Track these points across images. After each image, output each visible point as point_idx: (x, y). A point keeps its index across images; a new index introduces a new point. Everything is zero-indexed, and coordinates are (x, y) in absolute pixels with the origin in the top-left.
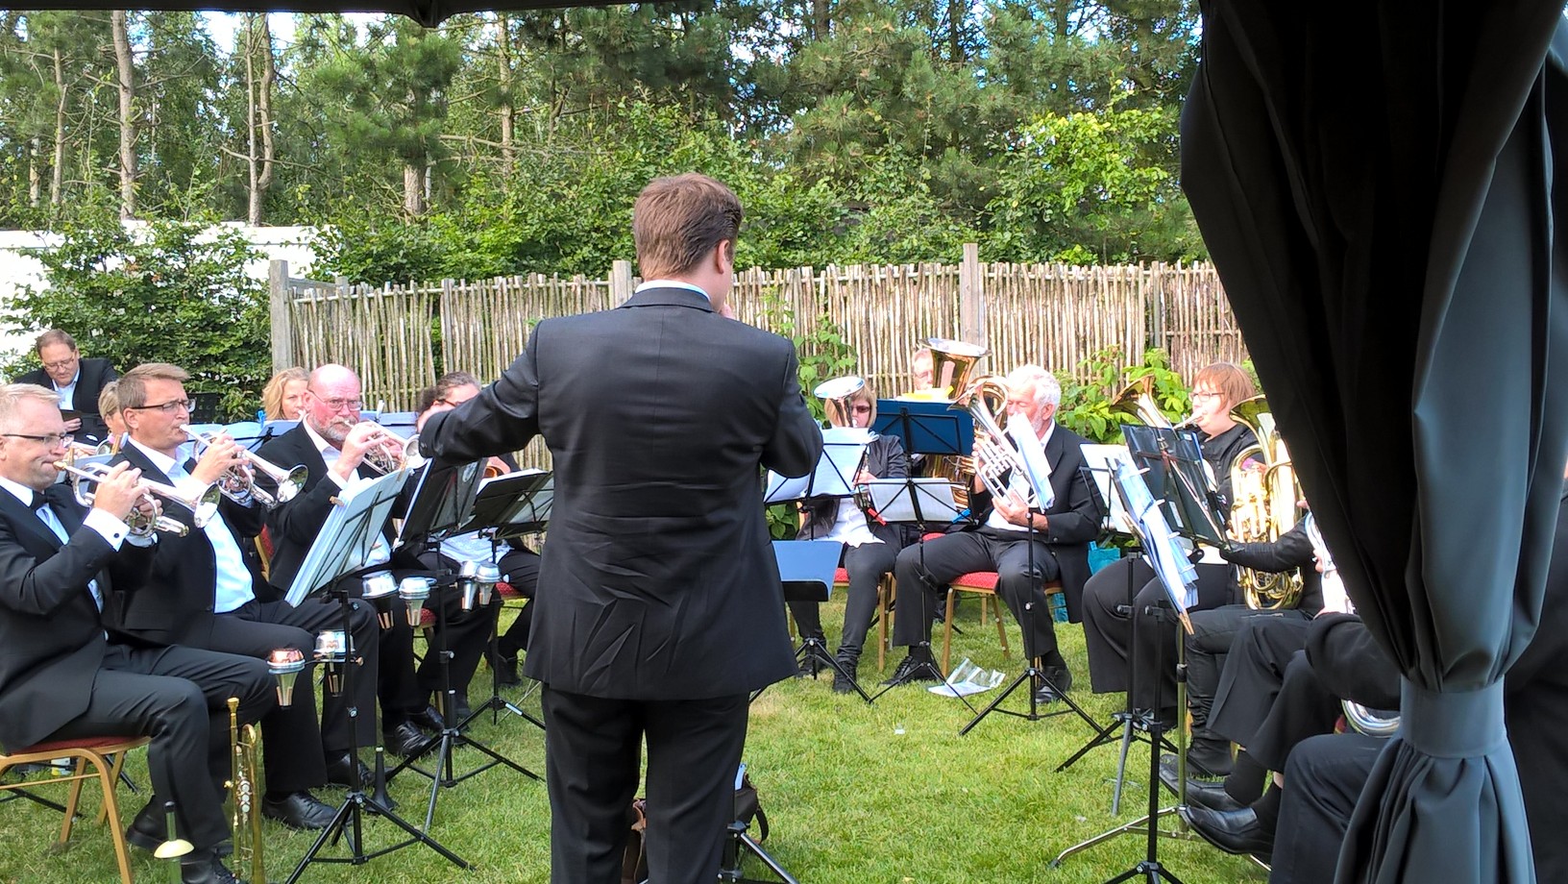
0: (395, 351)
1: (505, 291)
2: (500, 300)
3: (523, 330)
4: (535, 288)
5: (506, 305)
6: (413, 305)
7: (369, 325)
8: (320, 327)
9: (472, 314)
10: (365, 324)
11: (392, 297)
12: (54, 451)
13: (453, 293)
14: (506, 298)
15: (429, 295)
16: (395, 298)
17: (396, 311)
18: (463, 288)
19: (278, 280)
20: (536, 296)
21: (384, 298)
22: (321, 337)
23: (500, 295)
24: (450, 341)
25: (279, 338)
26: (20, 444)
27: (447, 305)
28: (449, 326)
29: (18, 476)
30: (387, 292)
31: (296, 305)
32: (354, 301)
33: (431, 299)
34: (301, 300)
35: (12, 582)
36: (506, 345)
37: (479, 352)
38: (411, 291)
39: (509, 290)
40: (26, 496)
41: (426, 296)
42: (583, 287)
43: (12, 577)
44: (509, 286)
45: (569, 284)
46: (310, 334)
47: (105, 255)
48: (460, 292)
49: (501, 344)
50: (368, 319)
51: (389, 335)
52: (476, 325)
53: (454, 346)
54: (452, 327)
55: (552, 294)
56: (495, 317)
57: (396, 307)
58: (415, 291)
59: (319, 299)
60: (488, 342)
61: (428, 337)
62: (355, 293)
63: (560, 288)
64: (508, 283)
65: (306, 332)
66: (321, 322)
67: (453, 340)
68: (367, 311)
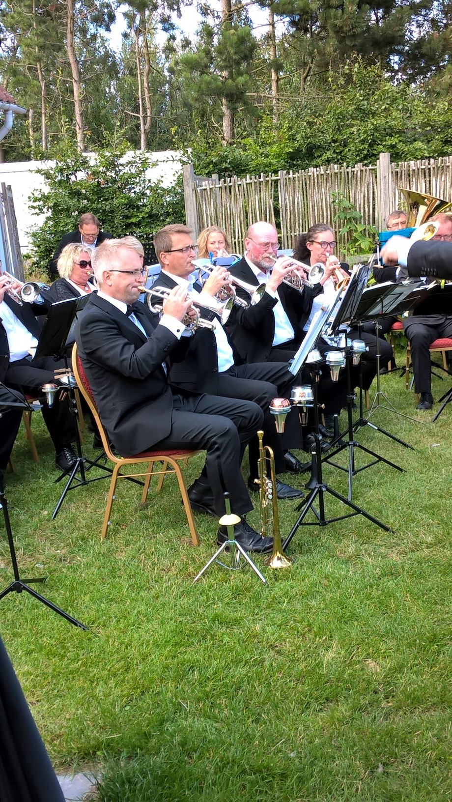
0: (253, 215)
1: (316, 176)
2: (312, 181)
3: (326, 199)
4: (333, 174)
5: (316, 185)
6: (263, 187)
7: (239, 200)
8: (212, 203)
9: (297, 191)
10: (236, 200)
11: (251, 183)
12: (138, 280)
13: (286, 179)
14: (316, 180)
15: (272, 180)
16: (253, 184)
17: (254, 192)
18: (291, 176)
19: (188, 177)
20: (333, 178)
21: (247, 184)
22: (212, 209)
23: (312, 179)
24: (284, 207)
25: (190, 210)
26: (120, 276)
27: (282, 186)
28: (283, 199)
29: (119, 296)
30: (248, 181)
31: (199, 191)
32: (230, 187)
33: (273, 183)
34: (201, 188)
35: (124, 360)
36: (316, 208)
37: (300, 213)
38: (262, 179)
39: (318, 175)
40: (123, 308)
41: (270, 182)
42: (362, 171)
43: (124, 357)
44: (318, 173)
45: (353, 169)
46: (206, 207)
47: (76, 171)
48: (289, 178)
49: (313, 207)
50: (238, 197)
51: (250, 206)
52: (299, 197)
53: (286, 210)
54: (285, 199)
55: (343, 176)
56: (310, 192)
57: (253, 189)
58: (264, 179)
59: (211, 187)
60: (306, 206)
61: (272, 206)
62: (230, 182)
63: (348, 172)
64: (317, 171)
65: (204, 206)
66: (212, 200)
67: (286, 207)
68: (238, 193)
